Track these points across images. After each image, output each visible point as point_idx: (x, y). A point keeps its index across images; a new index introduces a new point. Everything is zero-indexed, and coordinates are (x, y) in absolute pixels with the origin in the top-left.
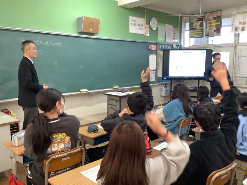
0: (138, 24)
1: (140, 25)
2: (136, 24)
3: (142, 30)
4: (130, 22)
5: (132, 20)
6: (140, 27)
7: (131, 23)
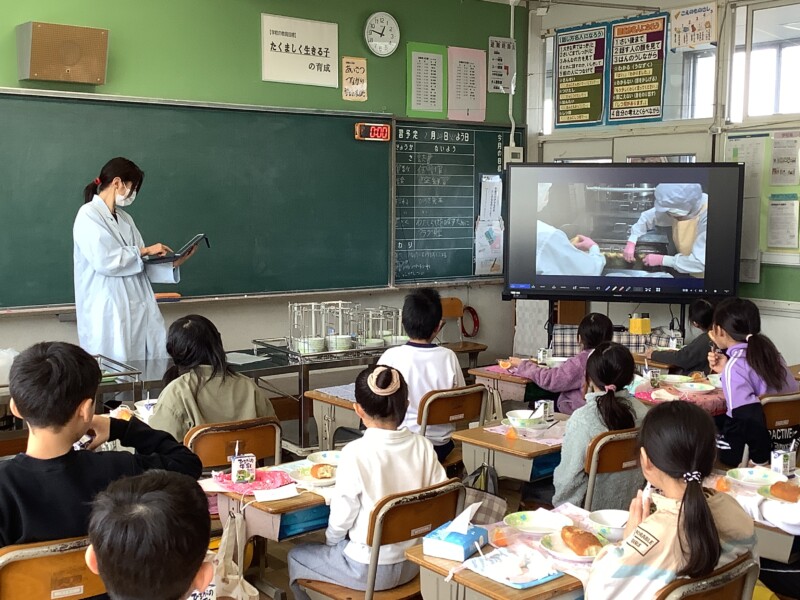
0: (306, 47)
1: (314, 50)
2: (296, 47)
3: (327, 69)
4: (267, 39)
5: (275, 32)
6: (317, 60)
7: (273, 44)
